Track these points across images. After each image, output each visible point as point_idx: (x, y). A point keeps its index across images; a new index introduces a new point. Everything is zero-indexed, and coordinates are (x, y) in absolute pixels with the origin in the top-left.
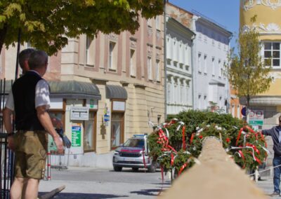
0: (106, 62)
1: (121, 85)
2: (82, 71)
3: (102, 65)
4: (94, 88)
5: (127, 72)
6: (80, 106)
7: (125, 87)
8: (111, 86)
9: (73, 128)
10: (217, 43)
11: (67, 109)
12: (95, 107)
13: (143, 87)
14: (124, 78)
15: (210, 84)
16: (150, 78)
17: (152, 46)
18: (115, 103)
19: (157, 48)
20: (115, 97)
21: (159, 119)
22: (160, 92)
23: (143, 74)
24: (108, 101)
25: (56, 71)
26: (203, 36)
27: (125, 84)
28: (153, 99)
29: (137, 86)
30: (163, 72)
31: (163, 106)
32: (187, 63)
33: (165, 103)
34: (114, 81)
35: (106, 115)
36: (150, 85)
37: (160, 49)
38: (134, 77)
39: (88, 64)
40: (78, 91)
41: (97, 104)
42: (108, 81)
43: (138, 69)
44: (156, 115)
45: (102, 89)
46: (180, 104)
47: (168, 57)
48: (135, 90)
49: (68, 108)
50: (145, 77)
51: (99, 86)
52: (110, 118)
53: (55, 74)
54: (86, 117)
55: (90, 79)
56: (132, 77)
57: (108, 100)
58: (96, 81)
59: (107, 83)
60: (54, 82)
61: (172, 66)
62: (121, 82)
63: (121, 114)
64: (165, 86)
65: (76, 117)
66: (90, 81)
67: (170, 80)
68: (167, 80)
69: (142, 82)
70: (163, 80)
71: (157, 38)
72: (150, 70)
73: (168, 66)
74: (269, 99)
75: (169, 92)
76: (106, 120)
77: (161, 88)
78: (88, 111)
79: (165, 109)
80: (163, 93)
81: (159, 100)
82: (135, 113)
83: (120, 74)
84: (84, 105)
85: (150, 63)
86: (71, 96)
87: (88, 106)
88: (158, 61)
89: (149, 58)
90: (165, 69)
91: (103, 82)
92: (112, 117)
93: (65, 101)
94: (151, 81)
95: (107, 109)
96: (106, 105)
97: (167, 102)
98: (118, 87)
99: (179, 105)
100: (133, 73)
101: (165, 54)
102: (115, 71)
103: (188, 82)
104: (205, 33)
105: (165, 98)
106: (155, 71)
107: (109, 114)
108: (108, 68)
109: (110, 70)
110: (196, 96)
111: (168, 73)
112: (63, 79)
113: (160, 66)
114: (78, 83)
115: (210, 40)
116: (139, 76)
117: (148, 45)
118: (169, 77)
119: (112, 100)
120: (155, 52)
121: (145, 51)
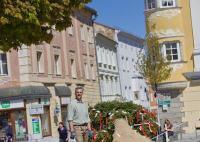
0: (53, 69)
1: (66, 85)
2: (35, 78)
3: (50, 73)
4: (46, 89)
5: (70, 76)
6: (37, 103)
7: (69, 87)
8: (60, 87)
9: (33, 120)
10: (134, 48)
11: (27, 107)
12: (48, 103)
13: (83, 86)
14: (68, 80)
15: (133, 78)
16: (87, 78)
17: (86, 55)
18: (62, 99)
19: (90, 56)
20: (62, 95)
22: (96, 88)
23: (82, 76)
24: (57, 98)
25: (16, 80)
26: (124, 44)
27: (69, 85)
28: (92, 93)
29: (78, 85)
30: (97, 73)
31: (99, 97)
32: (114, 65)
33: (101, 95)
34: (61, 83)
35: (57, 109)
36: (88, 83)
37: (93, 56)
38: (76, 79)
39: (40, 72)
40: (33, 93)
41: (49, 101)
42: (56, 83)
43: (78, 73)
45: (52, 90)
46: (112, 94)
47: (99, 61)
50: (84, 77)
51: (49, 88)
52: (60, 110)
53: (16, 82)
54: (41, 111)
55: (43, 83)
56: (74, 78)
58: (46, 84)
59: (56, 85)
60: (16, 88)
61: (103, 68)
62: (66, 83)
64: (99, 83)
65: (35, 112)
66: (43, 85)
67: (102, 78)
68: (100, 78)
69: (81, 82)
70: (97, 78)
71: (90, 49)
72: (87, 73)
73: (100, 68)
74: (173, 84)
75: (102, 87)
76: (57, 112)
77: (96, 84)
78: (43, 107)
79: (101, 99)
80: (98, 88)
81: (95, 94)
83: (64, 78)
84: (40, 102)
85: (87, 67)
86: (29, 97)
87: (43, 103)
88: (92, 65)
89: (85, 64)
90: (98, 71)
91: (53, 84)
92: (62, 111)
93: (25, 101)
94: (88, 80)
95: (57, 103)
96: (56, 101)
97: (102, 94)
98: (64, 87)
99: (111, 96)
100: (74, 76)
101: (97, 60)
102: (60, 75)
103: (116, 78)
104: (125, 42)
105: (100, 92)
106: (90, 73)
107: (59, 107)
108: (55, 74)
109: (57, 75)
110: (123, 88)
111: (101, 73)
112: (22, 85)
113: (94, 69)
114: (34, 87)
115: (129, 47)
116: (79, 77)
117: (84, 54)
118: (102, 76)
119: (60, 97)
120: (89, 58)
121: (81, 58)
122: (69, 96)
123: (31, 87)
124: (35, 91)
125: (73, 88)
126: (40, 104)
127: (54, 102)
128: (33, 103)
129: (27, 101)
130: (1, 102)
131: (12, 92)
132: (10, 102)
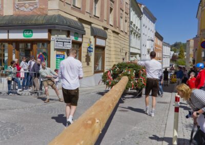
0: (91, 9)
1: (103, 29)
3: (88, 10)
5: (107, 21)
6: (64, 36)
7: (106, 31)
8: (95, 28)
9: (57, 56)
10: (150, 22)
11: (52, 39)
12: (80, 40)
13: (118, 34)
14: (105, 24)
17: (123, 11)
18: (98, 39)
19: (125, 13)
20: (97, 35)
21: (126, 54)
23: (117, 25)
25: (44, 6)
27: (106, 29)
28: (123, 42)
29: (114, 32)
30: (128, 28)
31: (128, 47)
34: (99, 25)
35: (90, 47)
36: (121, 33)
37: (127, 14)
38: (112, 26)
40: (61, 23)
41: (82, 37)
43: (115, 22)
44: (124, 51)
45: (87, 28)
47: (131, 20)
48: (112, 34)
49: (53, 37)
50: (119, 28)
51: (84, 25)
52: (94, 50)
53: (43, 9)
54: (69, 46)
55: (77, 17)
56: (111, 25)
57: (93, 37)
58: (82, 20)
59: (93, 25)
61: (133, 26)
62: (103, 26)
63: (103, 48)
64: (129, 36)
65: (60, 46)
66: (77, 20)
67: (132, 33)
68: (130, 33)
69: (117, 30)
70: (128, 32)
71: (126, 7)
72: (122, 25)
73: (131, 25)
76: (90, 51)
77: (127, 37)
78: (71, 41)
79: (130, 49)
80: (128, 40)
81: (126, 44)
82: (112, 49)
83: (102, 21)
84: (68, 36)
85: (122, 21)
86: (55, 27)
87: (72, 38)
88: (126, 21)
89: (122, 18)
90: (130, 27)
91: (89, 23)
92: (96, 50)
93: (50, 32)
94: (122, 31)
95: (91, 42)
96: (90, 39)
98: (100, 30)
99: (135, 48)
100: (111, 23)
101: (130, 18)
102: (98, 18)
103: (139, 37)
104: (146, 16)
106: (124, 26)
107: (93, 47)
108: (94, 14)
109: (95, 16)
110: (142, 45)
112: (50, 14)
113: (127, 24)
115: (148, 20)
116: (115, 25)
117: (121, 9)
118: (132, 31)
119: (95, 37)
120: (124, 15)
121: (119, 12)
122: (105, 38)
123: (59, 16)
124: (63, 22)
125: (109, 33)
126: (68, 38)
127: (88, 41)
128: (59, 36)
129: (53, 32)
130: (23, 31)
131: (37, 20)
132: (33, 30)
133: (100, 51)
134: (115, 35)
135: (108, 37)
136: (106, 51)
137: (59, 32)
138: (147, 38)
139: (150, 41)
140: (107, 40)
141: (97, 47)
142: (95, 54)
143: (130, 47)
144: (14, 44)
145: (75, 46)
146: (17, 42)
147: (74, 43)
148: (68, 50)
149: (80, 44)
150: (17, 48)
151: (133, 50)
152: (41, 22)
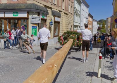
1: (59, 11)
3: (50, 1)
5: (61, 7)
6: (36, 16)
7: (60, 13)
8: (54, 11)
9: (32, 27)
10: (86, 7)
11: (29, 17)
12: (45, 18)
13: (67, 14)
14: (60, 9)
17: (70, 1)
21: (72, 26)
23: (67, 10)
26: (83, 4)
28: (70, 19)
29: (65, 13)
34: (55, 9)
35: (51, 22)
37: (73, 3)
38: (64, 10)
40: (35, 8)
43: (65, 7)
44: (71, 25)
47: (75, 6)
48: (64, 15)
49: (30, 16)
52: (53, 24)
54: (39, 21)
55: (44, 5)
56: (63, 9)
57: (53, 16)
58: (46, 6)
60: (24, 4)
61: (76, 10)
63: (59, 23)
64: (74, 16)
65: (34, 21)
67: (75, 14)
69: (67, 12)
72: (69, 9)
75: (75, 18)
76: (51, 25)
77: (73, 16)
78: (40, 19)
81: (72, 20)
82: (64, 23)
83: (58, 7)
84: (39, 15)
85: (70, 7)
87: (41, 17)
89: (69, 5)
90: (74, 10)
91: (51, 8)
92: (54, 23)
93: (28, 13)
94: (70, 13)
95: (52, 19)
96: (51, 17)
100: (63, 8)
101: (74, 5)
102: (56, 5)
103: (79, 16)
104: (84, 4)
106: (71, 10)
107: (53, 22)
109: (54, 4)
110: (81, 21)
113: (72, 9)
115: (84, 6)
118: (75, 13)
119: (54, 16)
120: (71, 3)
121: (68, 2)
122: (60, 17)
123: (34, 4)
124: (36, 7)
125: (62, 14)
126: (38, 17)
127: (50, 19)
128: (33, 15)
129: (30, 13)
130: (13, 12)
131: (20, 6)
132: (18, 12)
133: (57, 24)
134: (66, 15)
135: (62, 16)
136: (60, 24)
137: (33, 13)
138: (84, 17)
139: (86, 19)
140: (61, 18)
141: (55, 22)
142: (54, 26)
143: (74, 22)
144: (8, 20)
145: (43, 21)
146: (9, 19)
147: (42, 19)
148: (39, 24)
149: (45, 20)
150: (10, 22)
151: (76, 24)
152: (23, 7)
